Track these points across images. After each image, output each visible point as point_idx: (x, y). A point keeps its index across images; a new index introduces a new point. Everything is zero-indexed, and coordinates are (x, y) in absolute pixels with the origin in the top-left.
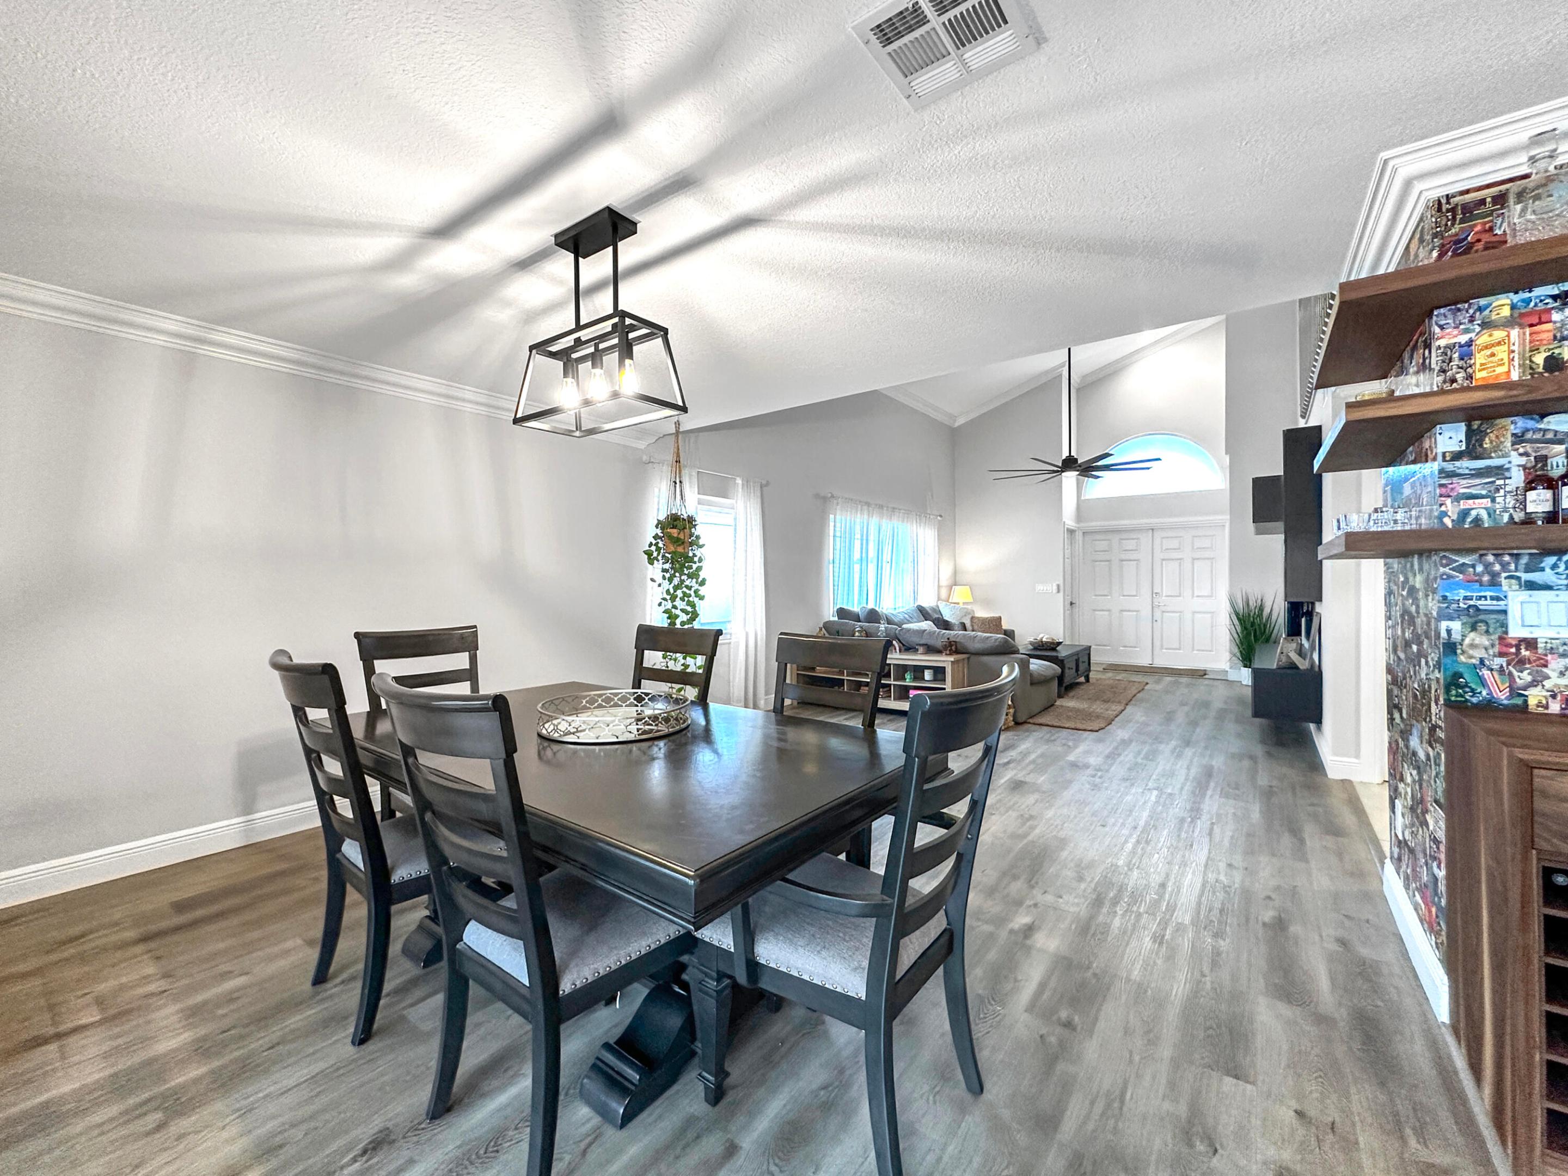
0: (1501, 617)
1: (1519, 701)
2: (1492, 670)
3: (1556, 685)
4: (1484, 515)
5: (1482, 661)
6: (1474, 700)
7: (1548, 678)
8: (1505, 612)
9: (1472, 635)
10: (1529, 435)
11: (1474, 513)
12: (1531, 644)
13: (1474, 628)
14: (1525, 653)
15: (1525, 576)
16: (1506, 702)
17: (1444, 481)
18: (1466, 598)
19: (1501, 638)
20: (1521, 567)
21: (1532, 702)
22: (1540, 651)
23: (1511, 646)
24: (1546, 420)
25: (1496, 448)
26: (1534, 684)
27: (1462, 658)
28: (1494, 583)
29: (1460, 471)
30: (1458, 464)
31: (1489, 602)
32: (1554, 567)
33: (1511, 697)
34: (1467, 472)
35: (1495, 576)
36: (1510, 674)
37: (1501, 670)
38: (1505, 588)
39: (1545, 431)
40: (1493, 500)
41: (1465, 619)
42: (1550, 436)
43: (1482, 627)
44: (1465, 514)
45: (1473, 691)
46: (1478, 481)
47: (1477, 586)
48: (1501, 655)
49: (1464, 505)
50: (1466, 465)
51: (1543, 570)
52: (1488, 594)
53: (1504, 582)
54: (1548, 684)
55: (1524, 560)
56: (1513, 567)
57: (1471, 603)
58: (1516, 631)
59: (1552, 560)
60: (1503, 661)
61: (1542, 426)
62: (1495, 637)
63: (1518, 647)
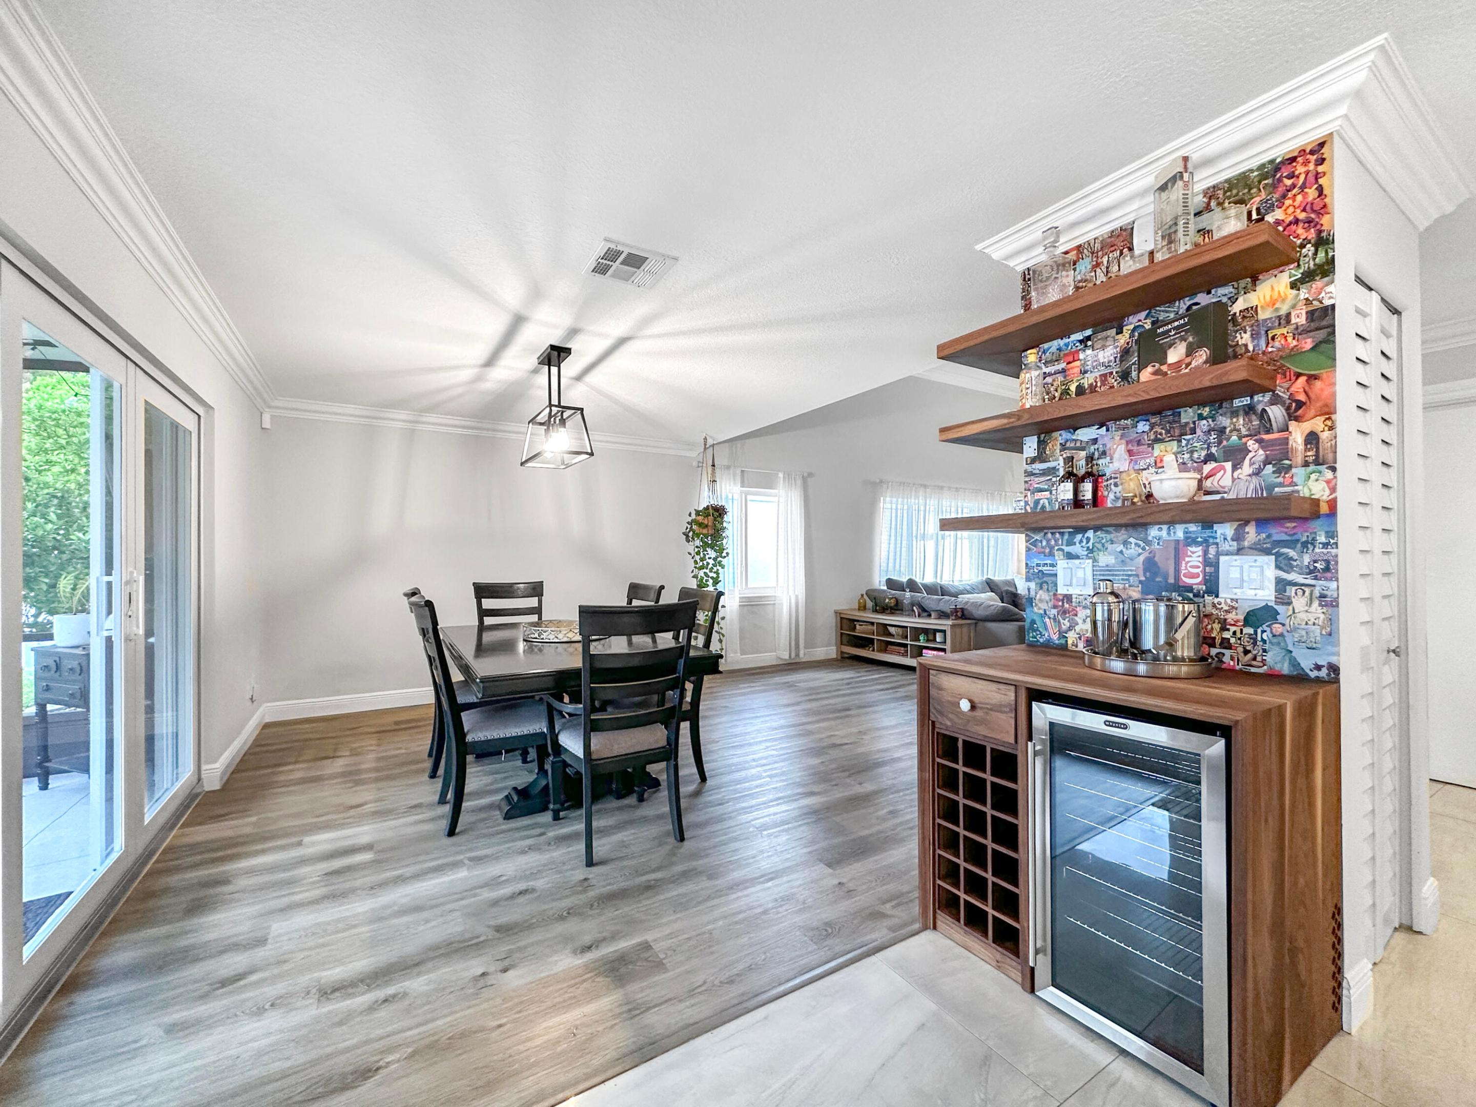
0: (1053, 579)
1: (1062, 641)
2: (1050, 618)
3: (1081, 630)
4: (1047, 505)
5: (1045, 611)
6: (1041, 640)
7: (1077, 624)
8: (1056, 575)
9: (1041, 592)
10: (1068, 445)
11: (1041, 502)
12: (1068, 598)
13: (1041, 588)
14: (1066, 606)
15: (1067, 549)
16: (1057, 642)
17: (1027, 479)
18: (1038, 565)
19: (1055, 595)
20: (1065, 542)
21: (1070, 642)
22: (1074, 604)
23: (1058, 600)
24: (1078, 432)
25: (1052, 455)
26: (1070, 629)
27: (1035, 609)
28: (1051, 554)
29: (1035, 472)
30: (1033, 466)
31: (1048, 568)
32: (1081, 541)
33: (1059, 639)
34: (1038, 472)
35: (1052, 548)
36: (1059, 622)
37: (1055, 619)
38: (1057, 558)
39: (1076, 440)
40: (1051, 493)
41: (1038, 580)
42: (1078, 444)
43: (1045, 586)
44: (1037, 502)
45: (1041, 633)
46: (1042, 479)
47: (1042, 556)
49: (1038, 495)
50: (1039, 466)
51: (1075, 544)
52: (1048, 562)
53: (1056, 553)
54: (1077, 628)
55: (1066, 537)
56: (1060, 542)
57: (1040, 568)
58: (1062, 590)
59: (1079, 537)
60: (1054, 611)
61: (1074, 437)
62: (1051, 594)
63: (1063, 600)
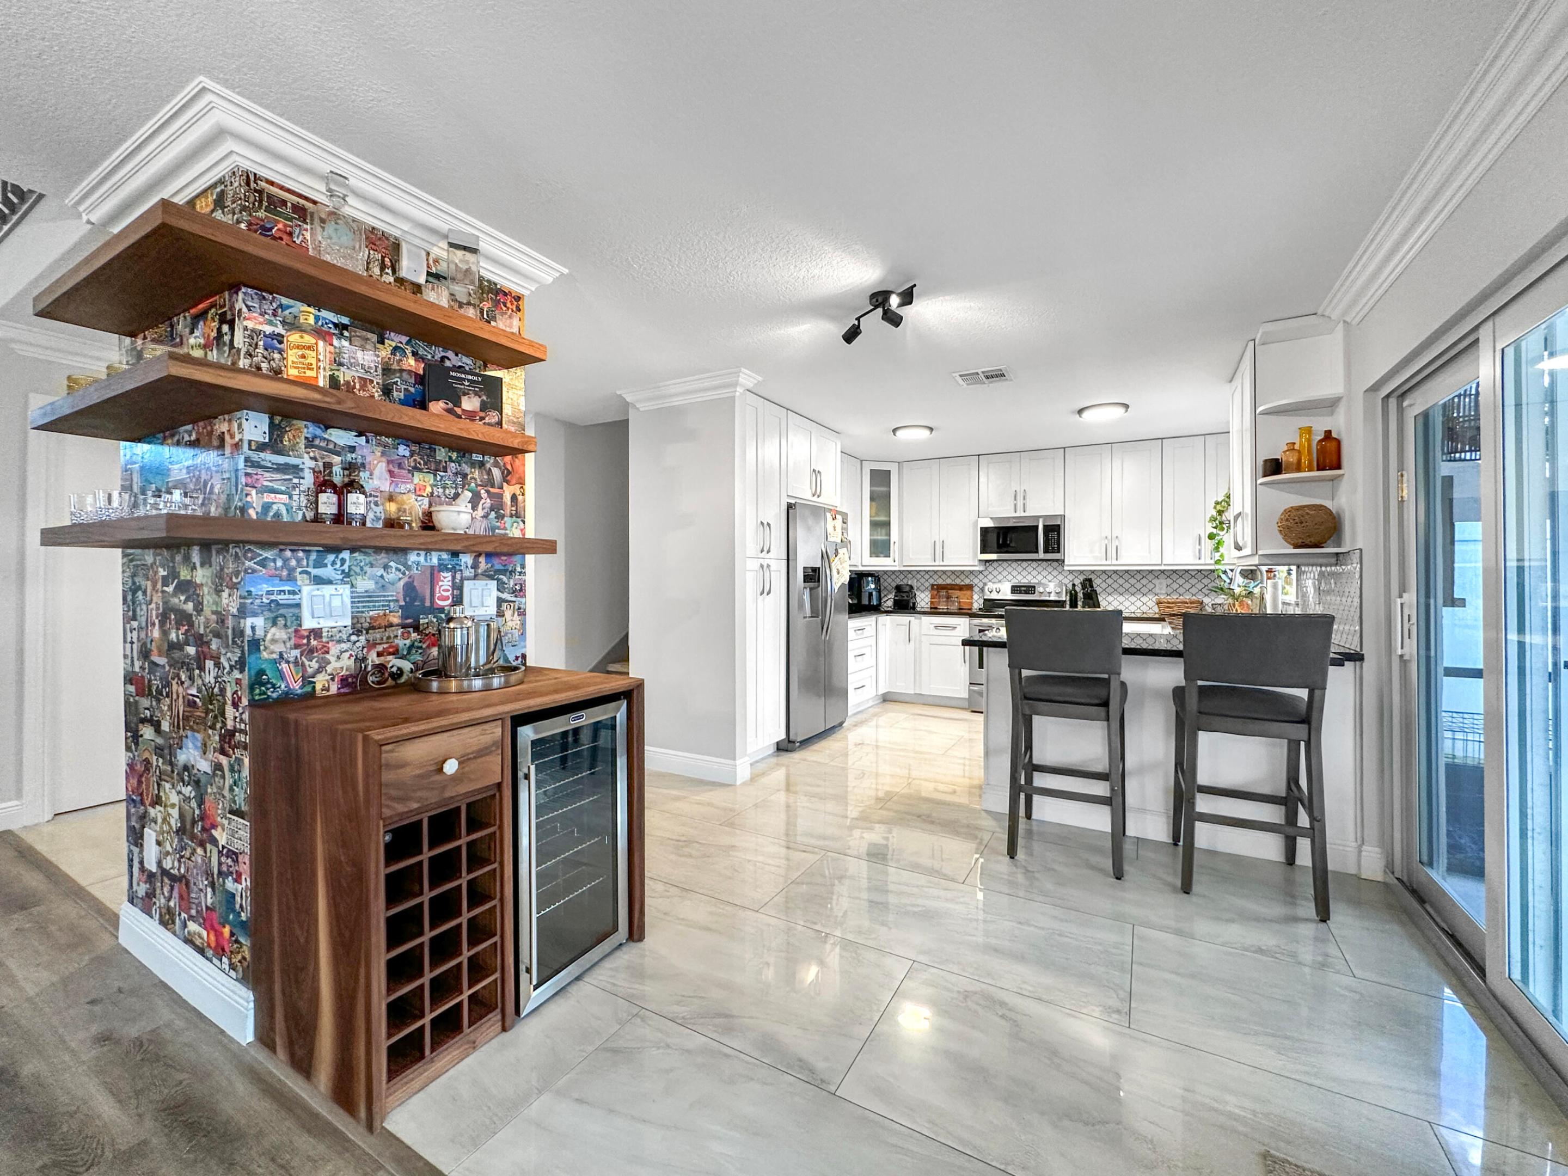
0: (296, 611)
1: (308, 689)
2: (288, 662)
3: (335, 669)
4: (284, 512)
5: (281, 654)
6: (275, 695)
7: (329, 663)
8: (298, 606)
9: (273, 630)
10: (317, 442)
11: (275, 507)
12: (317, 633)
13: (274, 624)
14: (314, 643)
15: (314, 572)
16: (299, 691)
17: (249, 470)
18: (268, 593)
19: (296, 631)
20: (311, 563)
21: (319, 687)
22: (324, 640)
23: (302, 637)
24: (329, 431)
25: (293, 448)
26: (318, 671)
27: (265, 655)
28: (291, 578)
29: (263, 463)
30: (262, 455)
31: (287, 596)
32: (334, 563)
33: (303, 686)
34: (270, 465)
35: (291, 570)
36: (303, 665)
37: (296, 663)
38: (299, 583)
39: (328, 441)
40: (291, 497)
42: (331, 446)
43: (281, 622)
45: (274, 686)
46: (278, 476)
47: (277, 581)
48: (296, 646)
49: (268, 498)
50: (268, 457)
51: (326, 566)
52: (287, 588)
53: (299, 577)
54: (329, 669)
55: (313, 556)
56: (305, 563)
57: (273, 597)
58: (308, 623)
59: (331, 557)
61: (326, 436)
62: (292, 630)
63: (308, 637)
